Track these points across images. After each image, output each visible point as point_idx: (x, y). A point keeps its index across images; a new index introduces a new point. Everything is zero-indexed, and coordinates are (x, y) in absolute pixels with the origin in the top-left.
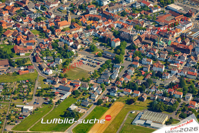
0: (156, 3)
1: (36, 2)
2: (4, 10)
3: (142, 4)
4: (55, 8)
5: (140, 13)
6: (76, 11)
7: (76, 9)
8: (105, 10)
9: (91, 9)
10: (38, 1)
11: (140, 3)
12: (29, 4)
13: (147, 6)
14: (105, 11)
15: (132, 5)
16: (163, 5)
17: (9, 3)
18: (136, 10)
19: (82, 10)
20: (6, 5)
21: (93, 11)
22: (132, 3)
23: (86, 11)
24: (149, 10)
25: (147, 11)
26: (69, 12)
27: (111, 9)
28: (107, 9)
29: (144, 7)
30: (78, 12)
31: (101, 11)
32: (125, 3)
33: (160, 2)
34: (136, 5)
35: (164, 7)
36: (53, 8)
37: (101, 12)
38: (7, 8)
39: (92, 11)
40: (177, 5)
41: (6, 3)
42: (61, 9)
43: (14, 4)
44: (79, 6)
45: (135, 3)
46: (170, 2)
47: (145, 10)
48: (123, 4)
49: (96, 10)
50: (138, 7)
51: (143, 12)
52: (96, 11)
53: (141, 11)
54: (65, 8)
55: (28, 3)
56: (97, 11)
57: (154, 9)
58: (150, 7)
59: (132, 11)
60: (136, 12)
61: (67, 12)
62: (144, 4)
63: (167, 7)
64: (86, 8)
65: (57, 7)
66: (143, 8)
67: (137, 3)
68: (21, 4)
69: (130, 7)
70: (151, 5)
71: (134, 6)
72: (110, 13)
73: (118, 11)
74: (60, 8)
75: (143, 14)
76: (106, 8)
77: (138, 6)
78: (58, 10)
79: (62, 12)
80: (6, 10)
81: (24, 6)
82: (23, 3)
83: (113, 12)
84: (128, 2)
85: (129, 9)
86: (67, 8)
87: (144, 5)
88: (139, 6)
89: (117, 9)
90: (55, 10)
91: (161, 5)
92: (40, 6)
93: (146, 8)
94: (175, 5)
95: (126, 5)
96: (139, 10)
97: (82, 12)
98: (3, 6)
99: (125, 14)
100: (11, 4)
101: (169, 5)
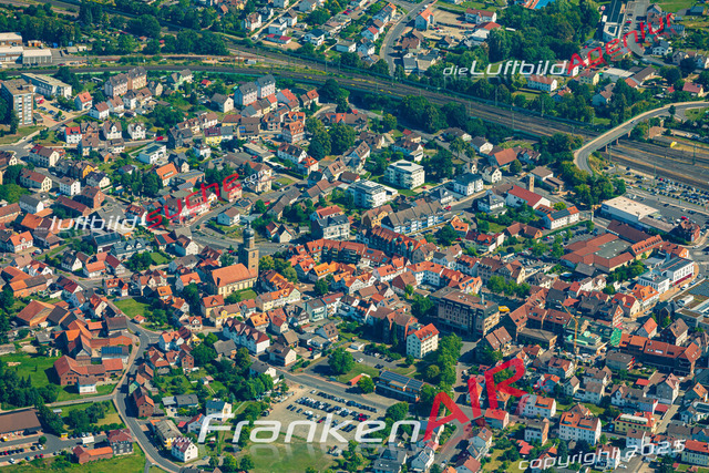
0: (562, 193)
1: (130, 199)
2: (16, 230)
3: (512, 199)
4: (200, 221)
5: (507, 233)
6: (276, 229)
7: (276, 220)
8: (379, 224)
9: (330, 221)
10: (137, 195)
11: (505, 196)
12: (105, 206)
13: (530, 207)
14: (377, 228)
15: (475, 202)
16: (586, 201)
17: (35, 204)
18: (492, 221)
19: (295, 225)
20: (24, 212)
21: (338, 227)
22: (476, 195)
23: (311, 230)
24: (537, 219)
25: (531, 223)
26: (252, 232)
27: (402, 219)
28: (386, 221)
29: (518, 210)
30: (281, 231)
31: (363, 228)
32: (450, 198)
33: (576, 191)
34: (488, 203)
35: (589, 209)
36: (191, 220)
37: (364, 232)
38: (26, 222)
39: (332, 228)
40: (635, 200)
41: (23, 205)
42: (220, 220)
43: (51, 207)
44: (285, 209)
45: (487, 197)
46: (613, 191)
47: (522, 221)
48: (443, 201)
49: (348, 224)
50: (499, 209)
51: (514, 228)
52: (346, 227)
53: (510, 225)
54: (237, 218)
55: (102, 204)
56: (351, 228)
57: (556, 217)
58: (541, 208)
59: (475, 226)
60: (492, 228)
61: (244, 232)
62: (517, 199)
63: (599, 209)
64: (312, 216)
65: (206, 216)
66: (515, 212)
67: (495, 197)
68: (76, 206)
69: (469, 210)
70: (545, 202)
71: (481, 205)
72: (398, 235)
73: (425, 225)
74: (216, 220)
75: (517, 235)
76: (384, 214)
77: (497, 207)
78: (209, 226)
79: (223, 233)
80: (24, 229)
81: (87, 212)
82: (85, 204)
83: (408, 230)
84: (459, 192)
85: (464, 216)
86: (241, 218)
87: (518, 202)
88: (502, 205)
89: (423, 217)
90: (198, 227)
91: (581, 201)
92: (146, 213)
93: (525, 215)
94: (628, 201)
95: (452, 204)
96: (501, 222)
97: (297, 230)
98: (13, 216)
99: (451, 236)
100: (40, 207)
101: (607, 203)
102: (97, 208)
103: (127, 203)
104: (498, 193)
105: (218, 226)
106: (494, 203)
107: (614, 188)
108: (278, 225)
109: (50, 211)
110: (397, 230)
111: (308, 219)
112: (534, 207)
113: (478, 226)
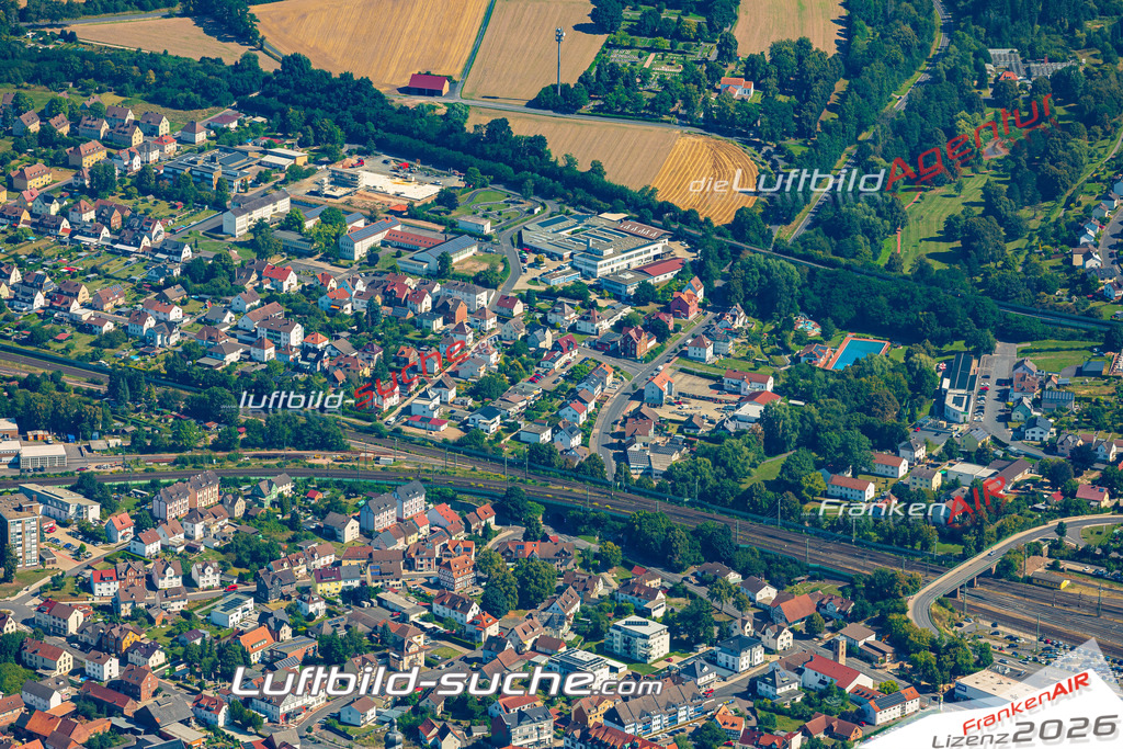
0: (891, 666)
1: (200, 685)
2: (19, 738)
3: (811, 677)
4: (313, 719)
5: (806, 732)
6: (435, 731)
7: (434, 716)
8: (601, 720)
9: (522, 716)
10: (209, 679)
11: (800, 672)
12: (159, 697)
13: (841, 690)
14: (598, 726)
15: (753, 683)
16: (931, 678)
17: (47, 695)
18: (781, 712)
19: (465, 723)
20: (30, 708)
21: (534, 726)
22: (753, 672)
23: (492, 731)
24: (853, 708)
25: (844, 716)
26: (399, 737)
27: (637, 713)
28: (611, 715)
29: (822, 695)
30: (443, 733)
31: (576, 726)
32: (712, 676)
33: (914, 662)
34: (774, 684)
35: (935, 690)
36: (299, 718)
37: (577, 733)
38: (34, 725)
39: (525, 728)
41: (29, 698)
42: (344, 718)
43: (73, 699)
44: (448, 699)
45: (772, 675)
46: (972, 661)
47: (829, 712)
48: (700, 681)
49: (551, 722)
50: (790, 694)
51: (817, 724)
52: (547, 725)
53: (809, 718)
54: (371, 714)
55: (155, 694)
56: (555, 728)
57: (883, 706)
58: (859, 691)
59: (753, 722)
60: (782, 725)
61: (386, 738)
62: (820, 676)
63: (952, 692)
64: (491, 709)
65: (321, 710)
66: (817, 698)
67: (784, 674)
68: (113, 698)
69: (743, 696)
70: (864, 681)
71: (762, 687)
72: (631, 738)
73: (674, 720)
74: (337, 717)
75: (822, 736)
76: (607, 705)
77: (788, 690)
78: (327, 727)
79: (349, 738)
80: (31, 736)
81: (130, 708)
82: (127, 693)
83: (647, 728)
84: (726, 667)
85: (736, 706)
86: (378, 714)
87: (821, 682)
88: (795, 686)
89: (671, 708)
90: (309, 730)
91: (920, 678)
92: (225, 707)
93: (832, 702)
94: (998, 678)
95: (716, 686)
96: (794, 713)
97: (469, 732)
98: (13, 716)
99: (716, 739)
100: (56, 701)
101: (965, 681)
102: (147, 701)
103: (194, 692)
104: (789, 667)
105: (341, 727)
106: (784, 684)
107: (974, 657)
108: (438, 725)
109: (71, 707)
110: (630, 731)
111: (486, 713)
112: (848, 690)
113: (759, 722)
